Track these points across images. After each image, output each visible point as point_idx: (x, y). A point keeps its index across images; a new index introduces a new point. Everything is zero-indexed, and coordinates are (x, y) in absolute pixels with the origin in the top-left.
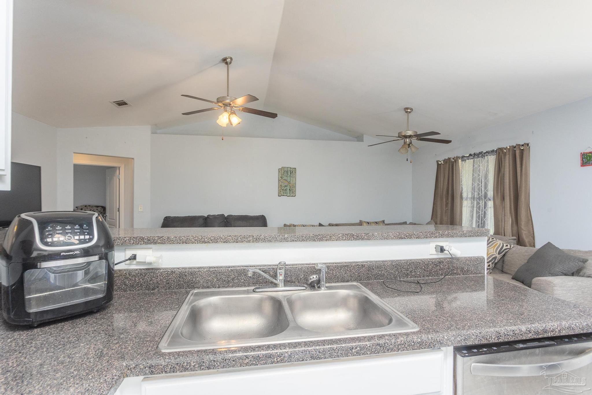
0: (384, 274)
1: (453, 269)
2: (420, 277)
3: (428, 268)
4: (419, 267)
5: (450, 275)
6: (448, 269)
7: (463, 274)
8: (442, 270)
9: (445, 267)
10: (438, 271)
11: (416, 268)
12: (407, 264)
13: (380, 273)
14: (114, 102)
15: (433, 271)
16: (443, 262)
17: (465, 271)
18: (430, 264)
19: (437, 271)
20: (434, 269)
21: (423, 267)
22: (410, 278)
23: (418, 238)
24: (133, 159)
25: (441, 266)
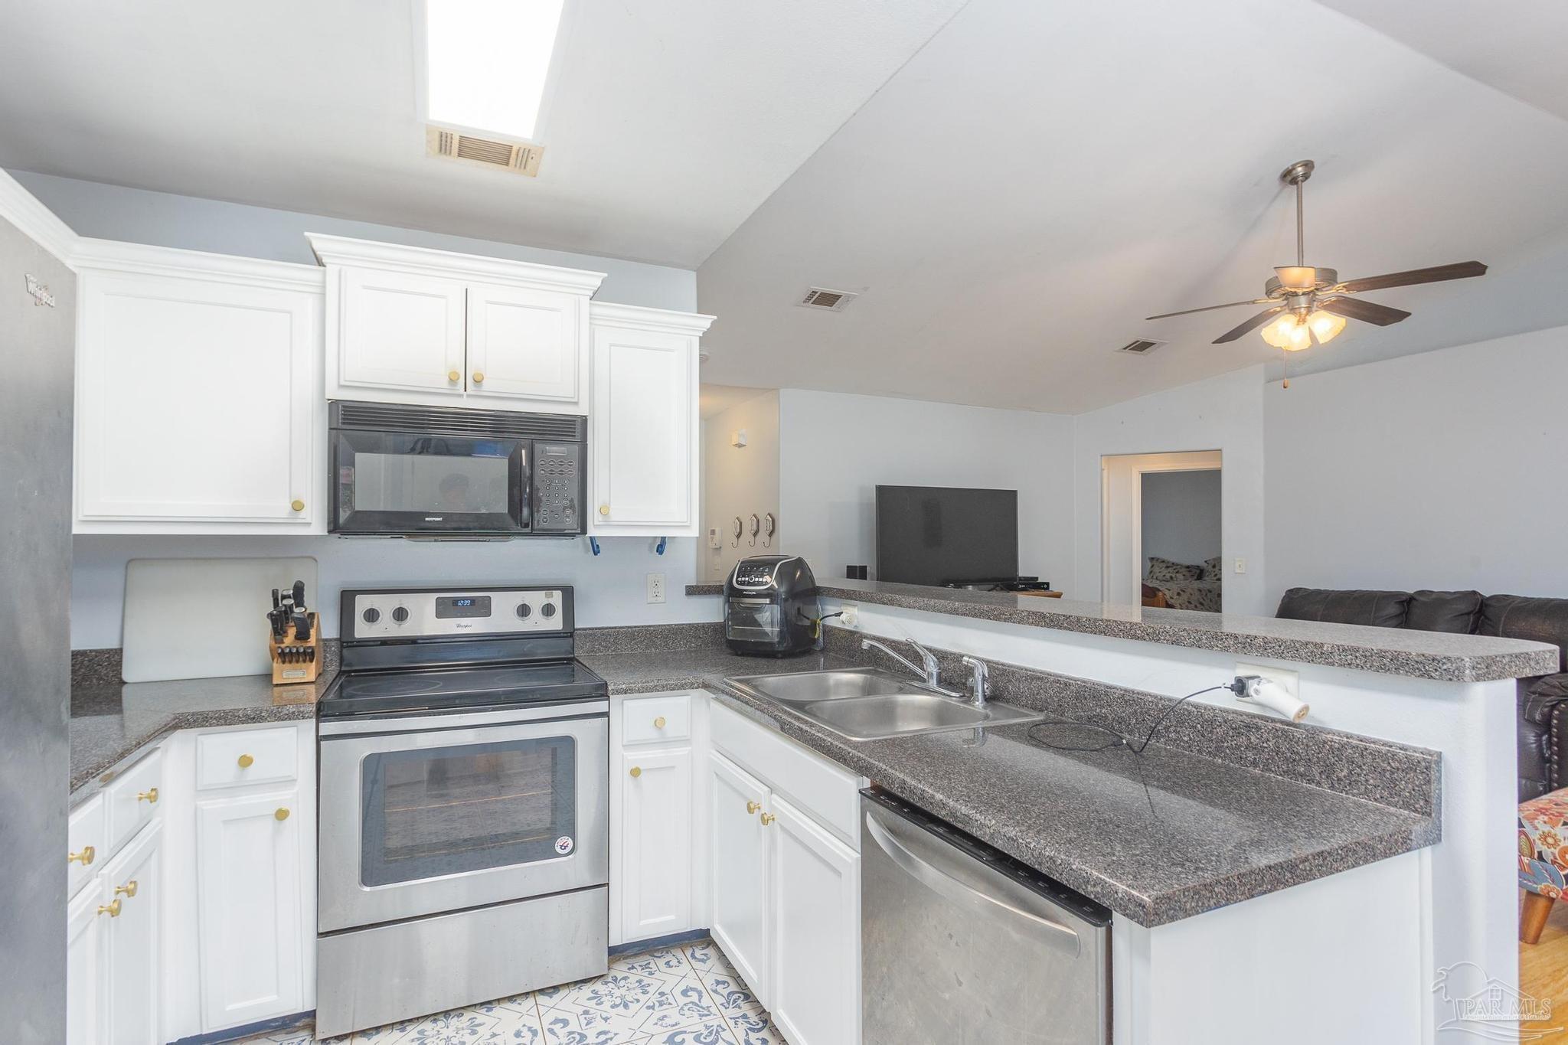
0: (1106, 717)
1: (1294, 760)
2: (1191, 751)
3: (1211, 732)
4: (1188, 723)
5: (1281, 775)
6: (1277, 754)
7: (1332, 787)
8: (1255, 751)
9: (1265, 745)
10: (1242, 749)
11: (1180, 722)
12: (1156, 706)
13: (1098, 711)
14: (1125, 349)
15: (1226, 744)
16: (1258, 728)
17: (1339, 779)
18: (1218, 723)
19: (1238, 747)
20: (1232, 741)
21: (1199, 726)
22: (1165, 744)
23: (1176, 642)
24: (1220, 450)
25: (1253, 739)
